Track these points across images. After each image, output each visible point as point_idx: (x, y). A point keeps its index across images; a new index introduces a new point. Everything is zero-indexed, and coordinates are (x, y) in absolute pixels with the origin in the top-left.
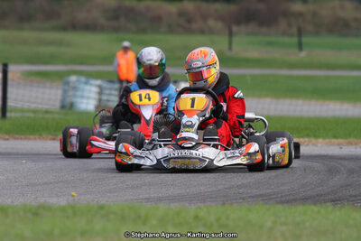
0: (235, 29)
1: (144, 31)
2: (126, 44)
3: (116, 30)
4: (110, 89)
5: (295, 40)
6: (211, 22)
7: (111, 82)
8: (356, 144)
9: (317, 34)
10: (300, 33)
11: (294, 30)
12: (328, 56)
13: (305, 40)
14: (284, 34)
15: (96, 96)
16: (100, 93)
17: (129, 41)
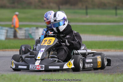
0: (61, 7)
1: (25, 8)
2: (17, 13)
3: (13, 8)
4: (11, 31)
5: (84, 11)
6: (51, 5)
7: (11, 28)
8: (108, 51)
9: (93, 8)
10: (87, 8)
11: (84, 7)
12: (98, 17)
13: (89, 11)
14: (80, 9)
15: (5, 34)
16: (7, 33)
17: (18, 12)
